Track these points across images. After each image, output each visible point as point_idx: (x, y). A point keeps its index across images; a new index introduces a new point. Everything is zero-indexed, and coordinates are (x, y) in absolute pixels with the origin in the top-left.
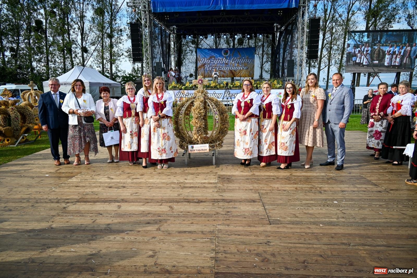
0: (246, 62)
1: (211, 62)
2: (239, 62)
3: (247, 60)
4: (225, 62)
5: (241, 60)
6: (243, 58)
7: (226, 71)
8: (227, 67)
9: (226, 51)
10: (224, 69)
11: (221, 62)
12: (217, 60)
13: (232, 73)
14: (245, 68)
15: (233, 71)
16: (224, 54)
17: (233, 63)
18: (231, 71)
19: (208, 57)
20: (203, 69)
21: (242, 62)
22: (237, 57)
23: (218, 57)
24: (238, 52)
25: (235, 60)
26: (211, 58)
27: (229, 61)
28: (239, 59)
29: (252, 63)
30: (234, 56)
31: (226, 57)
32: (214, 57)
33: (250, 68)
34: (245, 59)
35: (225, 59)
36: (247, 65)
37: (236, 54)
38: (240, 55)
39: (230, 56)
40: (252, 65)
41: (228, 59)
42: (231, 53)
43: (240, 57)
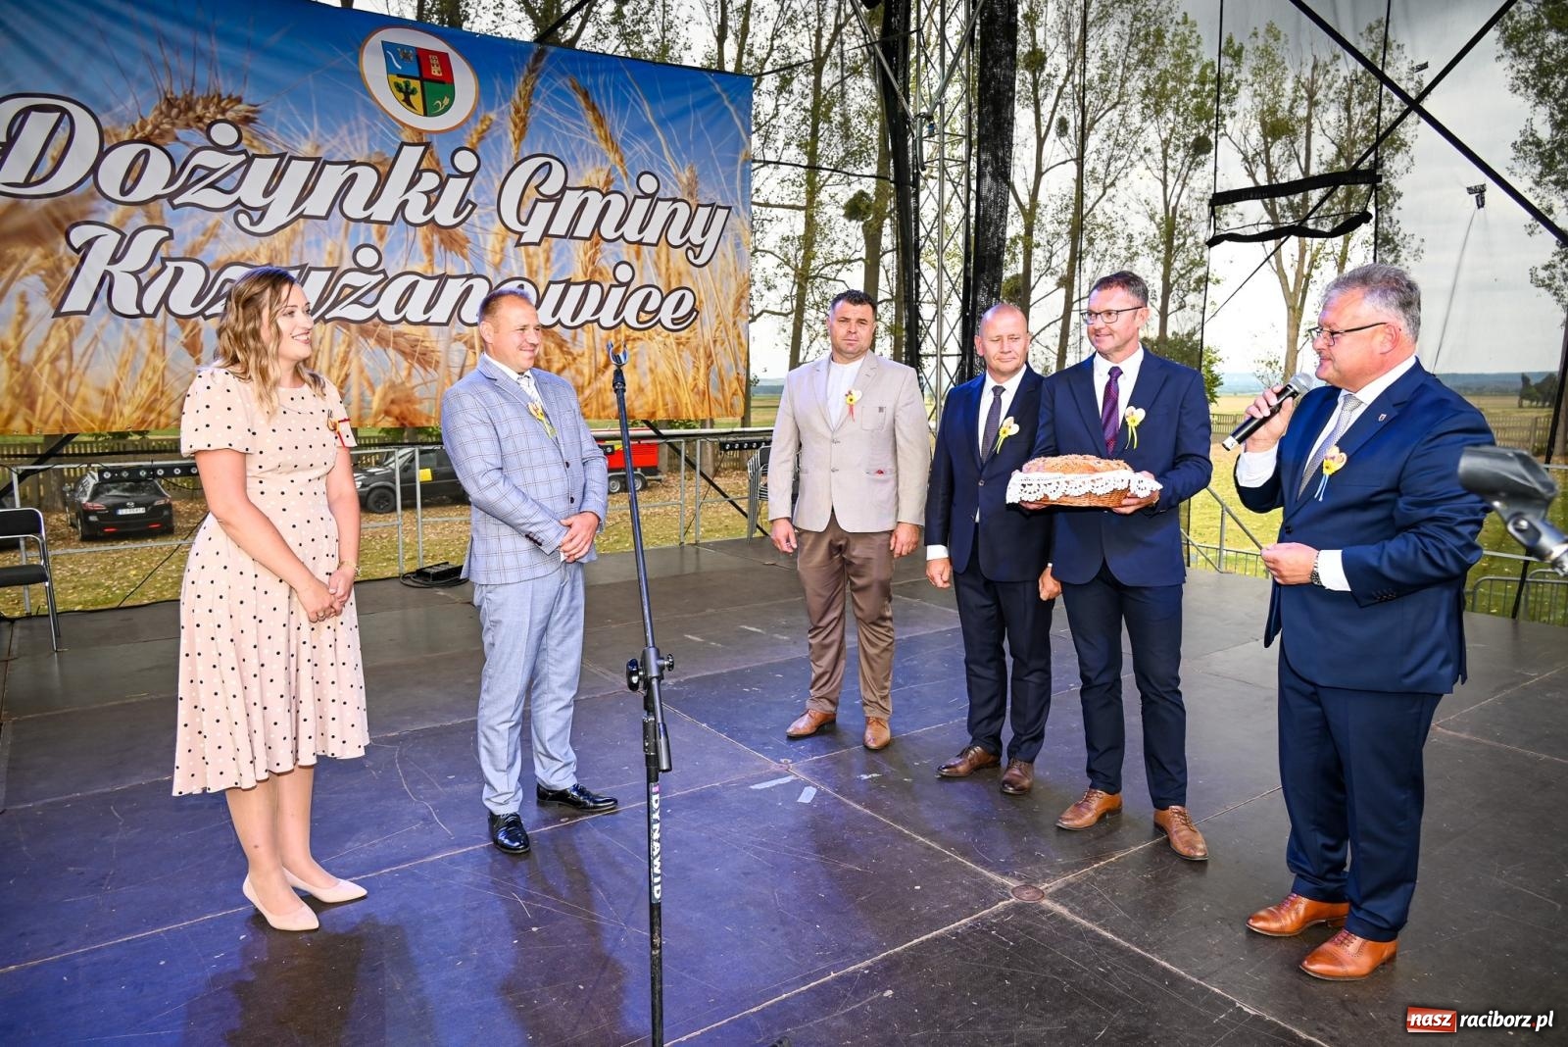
0: (674, 236)
1: (183, 176)
2: (608, 230)
3: (684, 211)
4: (415, 213)
5: (618, 204)
6: (648, 184)
7: (435, 339)
8: (454, 289)
9: (423, 56)
10: (415, 310)
11: (354, 205)
12: (299, 172)
14: (666, 316)
16: (406, 95)
17: (533, 233)
19: (137, 106)
20: (35, 283)
21: (631, 231)
22: (577, 167)
23: (311, 127)
24: (586, 96)
25: (549, 199)
26: (188, 126)
27: (473, 200)
28: (604, 196)
29: (731, 260)
30: (542, 140)
31: (427, 146)
32: (230, 115)
33: (718, 316)
34: (661, 194)
35: (424, 165)
36: (689, 274)
37: (555, 115)
38: (603, 145)
39: (489, 140)
40: (733, 279)
41: (463, 175)
42: (497, 99)
43: (606, 168)
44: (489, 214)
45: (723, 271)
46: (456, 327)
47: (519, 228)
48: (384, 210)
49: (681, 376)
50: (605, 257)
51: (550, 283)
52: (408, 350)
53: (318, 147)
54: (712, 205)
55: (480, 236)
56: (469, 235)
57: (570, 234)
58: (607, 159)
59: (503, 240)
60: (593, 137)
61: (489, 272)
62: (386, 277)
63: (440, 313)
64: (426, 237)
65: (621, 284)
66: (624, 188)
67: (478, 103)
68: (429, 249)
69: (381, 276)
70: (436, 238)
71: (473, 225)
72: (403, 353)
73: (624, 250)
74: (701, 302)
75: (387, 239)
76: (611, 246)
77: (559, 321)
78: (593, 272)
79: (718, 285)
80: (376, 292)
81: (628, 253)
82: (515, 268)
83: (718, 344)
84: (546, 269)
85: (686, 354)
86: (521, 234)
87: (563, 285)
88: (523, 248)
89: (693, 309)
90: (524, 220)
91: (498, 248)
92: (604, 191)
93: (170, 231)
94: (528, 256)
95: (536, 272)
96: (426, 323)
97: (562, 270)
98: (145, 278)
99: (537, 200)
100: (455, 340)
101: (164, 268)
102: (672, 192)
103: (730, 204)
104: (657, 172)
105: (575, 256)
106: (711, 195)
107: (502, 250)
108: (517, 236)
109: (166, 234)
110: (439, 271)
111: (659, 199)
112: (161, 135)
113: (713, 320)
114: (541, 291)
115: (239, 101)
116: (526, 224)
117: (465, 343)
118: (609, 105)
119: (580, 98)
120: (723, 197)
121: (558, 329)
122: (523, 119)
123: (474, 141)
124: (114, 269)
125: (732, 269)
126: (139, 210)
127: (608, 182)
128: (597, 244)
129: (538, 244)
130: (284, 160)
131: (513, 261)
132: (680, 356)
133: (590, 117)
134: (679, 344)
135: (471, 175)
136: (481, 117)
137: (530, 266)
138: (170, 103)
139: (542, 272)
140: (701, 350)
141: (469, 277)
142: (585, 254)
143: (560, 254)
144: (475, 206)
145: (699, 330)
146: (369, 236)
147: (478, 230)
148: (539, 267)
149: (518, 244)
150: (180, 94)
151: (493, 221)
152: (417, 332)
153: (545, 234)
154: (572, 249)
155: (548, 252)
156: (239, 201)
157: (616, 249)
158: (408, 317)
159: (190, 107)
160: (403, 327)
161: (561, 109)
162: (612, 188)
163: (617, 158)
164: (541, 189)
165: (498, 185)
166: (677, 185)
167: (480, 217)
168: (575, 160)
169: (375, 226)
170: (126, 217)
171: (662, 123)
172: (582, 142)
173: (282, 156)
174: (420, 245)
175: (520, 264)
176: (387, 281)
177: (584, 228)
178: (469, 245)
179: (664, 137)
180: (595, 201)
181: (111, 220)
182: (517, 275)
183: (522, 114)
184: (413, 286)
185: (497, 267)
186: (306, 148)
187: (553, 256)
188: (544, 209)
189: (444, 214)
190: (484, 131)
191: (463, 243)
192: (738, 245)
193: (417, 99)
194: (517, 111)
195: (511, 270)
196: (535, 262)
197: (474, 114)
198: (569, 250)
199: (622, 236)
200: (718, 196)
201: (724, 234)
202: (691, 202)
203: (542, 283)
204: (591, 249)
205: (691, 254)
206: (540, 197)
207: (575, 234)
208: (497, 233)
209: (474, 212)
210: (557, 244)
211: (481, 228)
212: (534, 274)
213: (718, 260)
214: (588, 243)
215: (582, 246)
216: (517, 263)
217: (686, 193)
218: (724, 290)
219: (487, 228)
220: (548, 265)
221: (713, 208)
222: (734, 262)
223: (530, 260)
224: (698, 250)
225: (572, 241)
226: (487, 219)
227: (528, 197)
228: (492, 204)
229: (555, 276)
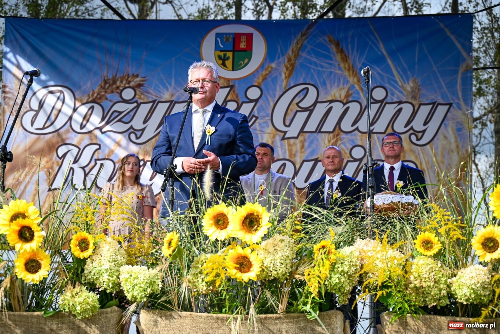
0: (399, 126)
2: (346, 125)
3: (407, 110)
5: (355, 109)
6: (379, 94)
9: (237, 37)
12: (162, 109)
16: (224, 61)
17: (293, 131)
19: (91, 85)
20: (43, 175)
21: (363, 125)
22: (326, 89)
23: (170, 85)
24: (337, 45)
25: (305, 110)
26: (112, 92)
27: (256, 114)
28: (344, 104)
29: (453, 140)
30: (304, 75)
31: (232, 87)
32: (132, 84)
34: (389, 99)
35: (229, 98)
36: (412, 151)
37: (315, 60)
38: (346, 73)
39: (269, 80)
40: (455, 154)
41: (251, 101)
42: (277, 55)
43: (347, 87)
44: (266, 122)
47: (284, 129)
50: (344, 143)
51: (304, 161)
53: (172, 95)
54: (433, 103)
55: (259, 136)
57: (319, 130)
58: (348, 82)
59: (274, 137)
60: (340, 69)
65: (355, 160)
66: (360, 98)
67: (265, 59)
71: (256, 129)
73: (359, 138)
76: (349, 136)
81: (361, 139)
82: (281, 153)
84: (301, 152)
86: (285, 132)
87: (313, 162)
88: (286, 141)
90: (287, 124)
92: (344, 101)
93: (99, 145)
94: (289, 145)
95: (295, 155)
97: (312, 153)
98: (87, 170)
99: (297, 111)
101: (96, 164)
102: (398, 98)
103: (452, 102)
104: (387, 86)
105: (323, 145)
106: (433, 97)
107: (273, 142)
108: (282, 134)
109: (97, 147)
111: (387, 103)
112: (100, 98)
114: (298, 166)
115: (137, 76)
116: (289, 126)
118: (353, 49)
119: (333, 46)
120: (443, 96)
122: (293, 65)
123: (260, 81)
124: (75, 166)
125: (453, 146)
126: (87, 136)
127: (347, 96)
128: (338, 135)
129: (296, 138)
130: (155, 103)
131: (279, 149)
133: (338, 57)
135: (256, 101)
136: (266, 67)
137: (290, 151)
138: (106, 82)
139: (299, 154)
142: (329, 142)
143: (311, 142)
144: (257, 118)
147: (258, 132)
148: (297, 151)
149: (283, 139)
150: (110, 77)
151: (268, 126)
153: (302, 131)
154: (320, 140)
155: (303, 142)
156: (131, 127)
157: (353, 137)
159: (114, 82)
161: (318, 55)
162: (350, 99)
163: (355, 80)
164: (300, 105)
165: (272, 104)
166: (401, 93)
167: (260, 124)
168: (324, 84)
170: (82, 140)
171: (392, 54)
172: (331, 73)
173: (154, 102)
175: (284, 151)
177: (329, 125)
179: (393, 62)
180: (338, 109)
181: (75, 143)
182: (281, 157)
183: (293, 61)
186: (166, 96)
187: (306, 144)
188: (302, 116)
190: (267, 74)
192: (459, 130)
193: (229, 63)
194: (289, 60)
195: (278, 154)
196: (294, 149)
197: (262, 66)
198: (318, 140)
199: (357, 129)
200: (440, 98)
201: (446, 122)
202: (414, 103)
203: (298, 161)
204: (333, 138)
205: (413, 138)
206: (299, 109)
207: (323, 130)
208: (270, 133)
209: (257, 121)
210: (309, 137)
211: (260, 131)
212: (293, 156)
213: (440, 142)
214: (332, 135)
215: (327, 137)
216: (282, 150)
217: (410, 97)
218: (446, 162)
219: (264, 130)
220: (303, 150)
221: (435, 105)
222: (456, 141)
223: (290, 148)
224: (420, 135)
225: (320, 134)
226: (263, 125)
227: (291, 110)
228: (268, 116)
229: (307, 156)
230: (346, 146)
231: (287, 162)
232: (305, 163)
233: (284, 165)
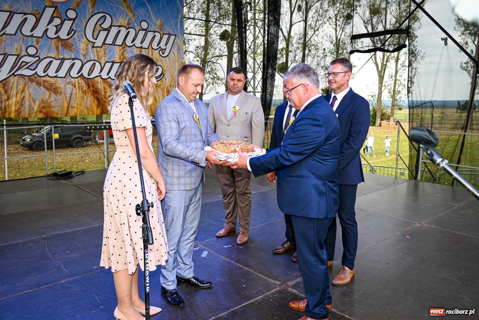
0: (155, 45)
2: (129, 42)
3: (158, 36)
4: (51, 33)
5: (132, 32)
6: (144, 25)
7: (60, 83)
8: (67, 64)
10: (51, 72)
11: (26, 30)
12: (3, 16)
13: (96, 92)
15: (100, 86)
17: (99, 43)
18: (90, 83)
21: (137, 43)
22: (116, 18)
25: (105, 30)
27: (75, 29)
28: (127, 29)
29: (176, 55)
30: (102, 7)
31: (56, 7)
33: (171, 76)
34: (149, 29)
35: (55, 15)
36: (160, 60)
38: (127, 10)
39: (81, 6)
40: (177, 62)
41: (70, 19)
43: (128, 18)
44: (81, 35)
45: (173, 59)
46: (68, 79)
47: (94, 41)
48: (38, 32)
49: (157, 98)
50: (127, 53)
51: (106, 62)
52: (49, 87)
53: (11, 7)
54: (169, 34)
55: (78, 44)
56: (73, 43)
57: (113, 44)
58: (128, 15)
59: (87, 45)
60: (123, 6)
61: (82, 57)
62: (40, 58)
63: (62, 73)
64: (56, 43)
66: (135, 26)
68: (57, 48)
69: (38, 58)
70: (60, 44)
71: (75, 39)
72: (47, 88)
73: (135, 50)
74: (165, 71)
75: (40, 44)
76: (130, 49)
77: (110, 77)
78: (123, 58)
79: (171, 65)
80: (36, 64)
82: (92, 56)
83: (172, 87)
84: (104, 57)
85: (159, 90)
86: (94, 43)
87: (111, 63)
88: (95, 48)
89: (162, 73)
90: (95, 37)
91: (85, 48)
92: (127, 27)
94: (97, 51)
95: (101, 58)
96: (56, 77)
97: (110, 57)
99: (100, 30)
100: (68, 84)
102: (153, 29)
103: (176, 34)
104: (148, 21)
105: (116, 53)
106: (169, 30)
107: (87, 49)
108: (92, 44)
110: (61, 57)
111: (148, 31)
113: (170, 78)
114: (103, 65)
116: (96, 39)
117: (72, 85)
120: (173, 31)
121: (109, 80)
123: (75, 6)
125: (177, 58)
127: (128, 24)
128: (124, 48)
129: (101, 47)
131: (91, 53)
132: (157, 91)
134: (157, 87)
135: (74, 20)
137: (98, 55)
139: (103, 58)
140: (165, 89)
141: (73, 59)
142: (120, 51)
143: (110, 51)
144: (75, 32)
145: (164, 81)
146: (33, 42)
147: (77, 41)
148: (101, 56)
149: (93, 47)
151: (83, 38)
152: (53, 80)
153: (104, 43)
154: (115, 50)
155: (105, 50)
157: (132, 50)
158: (49, 74)
160: (47, 78)
162: (130, 26)
163: (132, 15)
164: (102, 26)
165: (84, 24)
166: (155, 26)
167: (77, 36)
168: (116, 15)
169: (35, 39)
171: (149, 2)
172: (118, 8)
174: (53, 46)
175: (94, 55)
176: (40, 60)
177: (119, 41)
178: (73, 47)
179: (151, 8)
180: (124, 31)
182: (92, 59)
184: (51, 63)
185: (85, 56)
186: (6, 7)
187: (107, 52)
188: (103, 34)
189: (63, 34)
190: (79, 2)
191: (71, 46)
192: (179, 50)
195: (90, 57)
196: (100, 54)
198: (113, 50)
199: (134, 45)
200: (171, 31)
201: (174, 45)
202: (161, 33)
203: (103, 62)
204: (122, 49)
205: (161, 52)
206: (102, 29)
207: (116, 44)
208: (84, 43)
209: (75, 34)
210: (108, 47)
211: (78, 40)
212: (99, 59)
213: (171, 55)
214: (121, 47)
215: (118, 48)
216: (93, 54)
217: (159, 29)
218: (174, 66)
219: (80, 40)
220: (105, 55)
221: (170, 35)
222: (178, 56)
223: (98, 53)
224: (164, 51)
225: (114, 46)
226: (80, 37)
227: (97, 29)
228: (83, 31)
229: (108, 59)
230: (128, 54)
231: (97, 63)
232: (107, 63)
233: (94, 64)
